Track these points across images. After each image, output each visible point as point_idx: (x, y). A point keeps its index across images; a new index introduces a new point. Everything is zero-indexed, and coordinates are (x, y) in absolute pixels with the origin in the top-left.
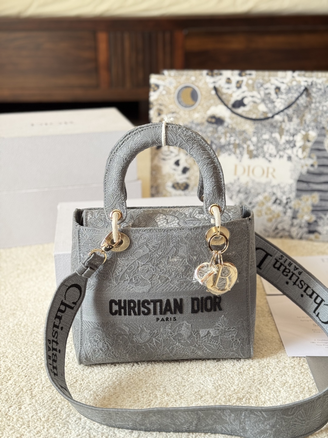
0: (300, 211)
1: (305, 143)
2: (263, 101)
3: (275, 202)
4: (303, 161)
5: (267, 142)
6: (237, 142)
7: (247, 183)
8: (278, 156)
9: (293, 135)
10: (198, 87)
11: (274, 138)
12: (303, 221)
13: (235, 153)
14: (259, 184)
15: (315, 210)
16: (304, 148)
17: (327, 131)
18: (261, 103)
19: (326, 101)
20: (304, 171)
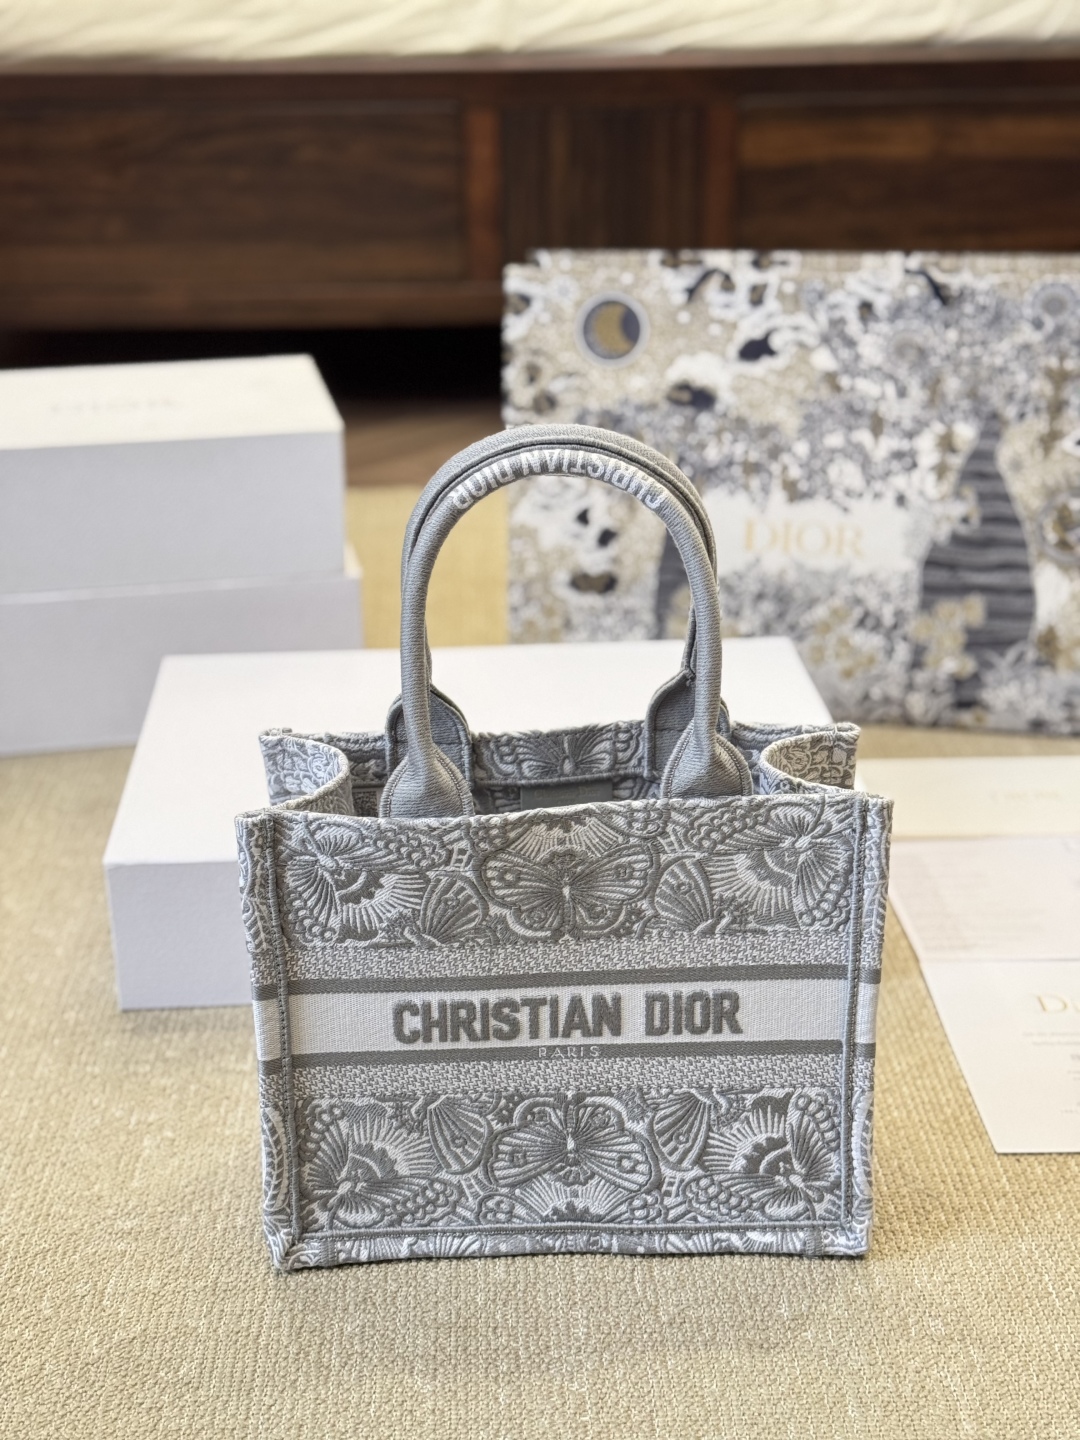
0: (933, 646)
1: (943, 456)
2: (825, 340)
3: (861, 623)
4: (938, 509)
5: (837, 455)
6: (753, 456)
7: (782, 574)
8: (868, 497)
9: (910, 435)
10: (641, 302)
11: (859, 448)
12: (942, 675)
13: (746, 487)
14: (816, 574)
15: (978, 642)
16: (941, 470)
17: (1005, 423)
18: (819, 345)
19: (1000, 339)
20: (943, 534)
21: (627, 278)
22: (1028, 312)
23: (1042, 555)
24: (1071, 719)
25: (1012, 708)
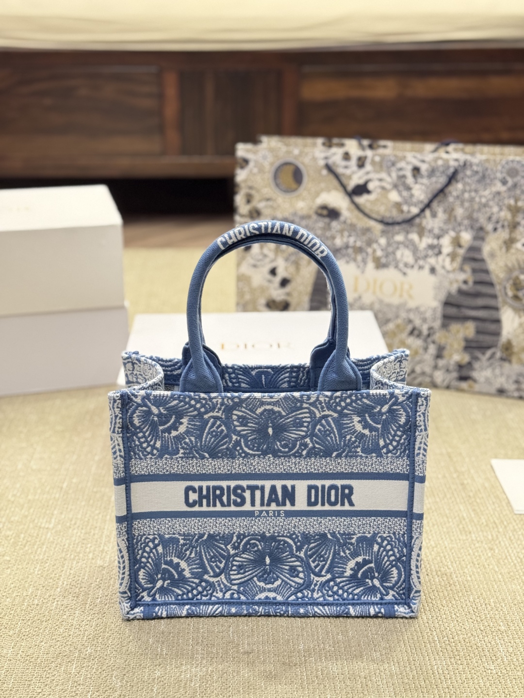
0: (448, 347)
1: (454, 249)
2: (395, 186)
3: (412, 333)
4: (451, 276)
5: (401, 246)
6: (359, 244)
8: (416, 267)
9: (438, 237)
10: (303, 163)
11: (412, 242)
12: (452, 362)
13: (355, 260)
14: (389, 305)
15: (470, 346)
16: (453, 256)
17: (487, 233)
18: (392, 189)
19: (485, 190)
20: (454, 289)
21: (296, 152)
22: (499, 175)
23: (505, 303)
24: (518, 390)
25: (488, 381)
